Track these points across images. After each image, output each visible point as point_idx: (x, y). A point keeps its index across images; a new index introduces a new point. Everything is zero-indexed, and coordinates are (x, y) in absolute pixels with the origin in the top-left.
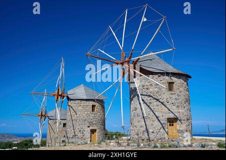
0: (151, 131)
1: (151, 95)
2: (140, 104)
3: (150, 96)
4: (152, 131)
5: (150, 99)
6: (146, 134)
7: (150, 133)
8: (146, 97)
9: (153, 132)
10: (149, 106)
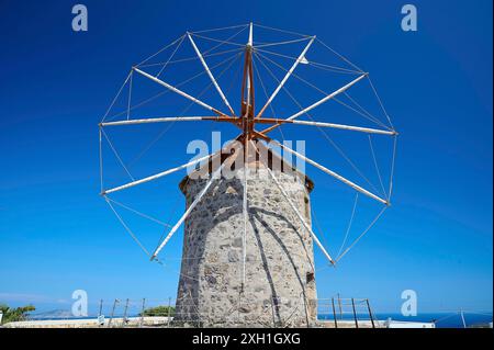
0: (283, 300)
1: (286, 215)
2: (256, 231)
3: (282, 218)
4: (287, 301)
5: (283, 225)
6: (271, 308)
7: (282, 307)
8: (274, 219)
9: (288, 305)
10: (279, 241)
